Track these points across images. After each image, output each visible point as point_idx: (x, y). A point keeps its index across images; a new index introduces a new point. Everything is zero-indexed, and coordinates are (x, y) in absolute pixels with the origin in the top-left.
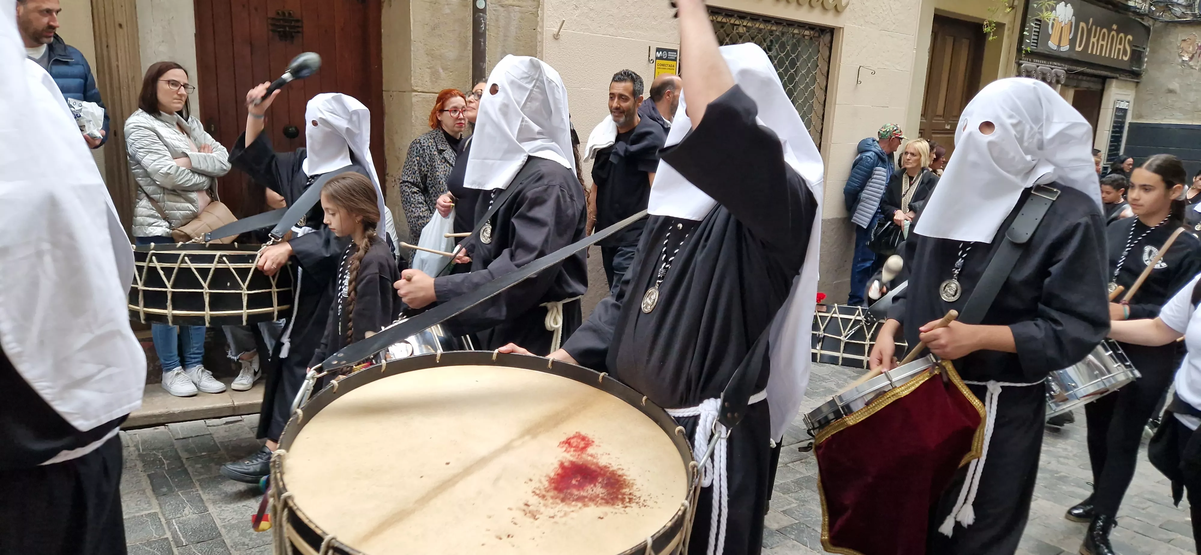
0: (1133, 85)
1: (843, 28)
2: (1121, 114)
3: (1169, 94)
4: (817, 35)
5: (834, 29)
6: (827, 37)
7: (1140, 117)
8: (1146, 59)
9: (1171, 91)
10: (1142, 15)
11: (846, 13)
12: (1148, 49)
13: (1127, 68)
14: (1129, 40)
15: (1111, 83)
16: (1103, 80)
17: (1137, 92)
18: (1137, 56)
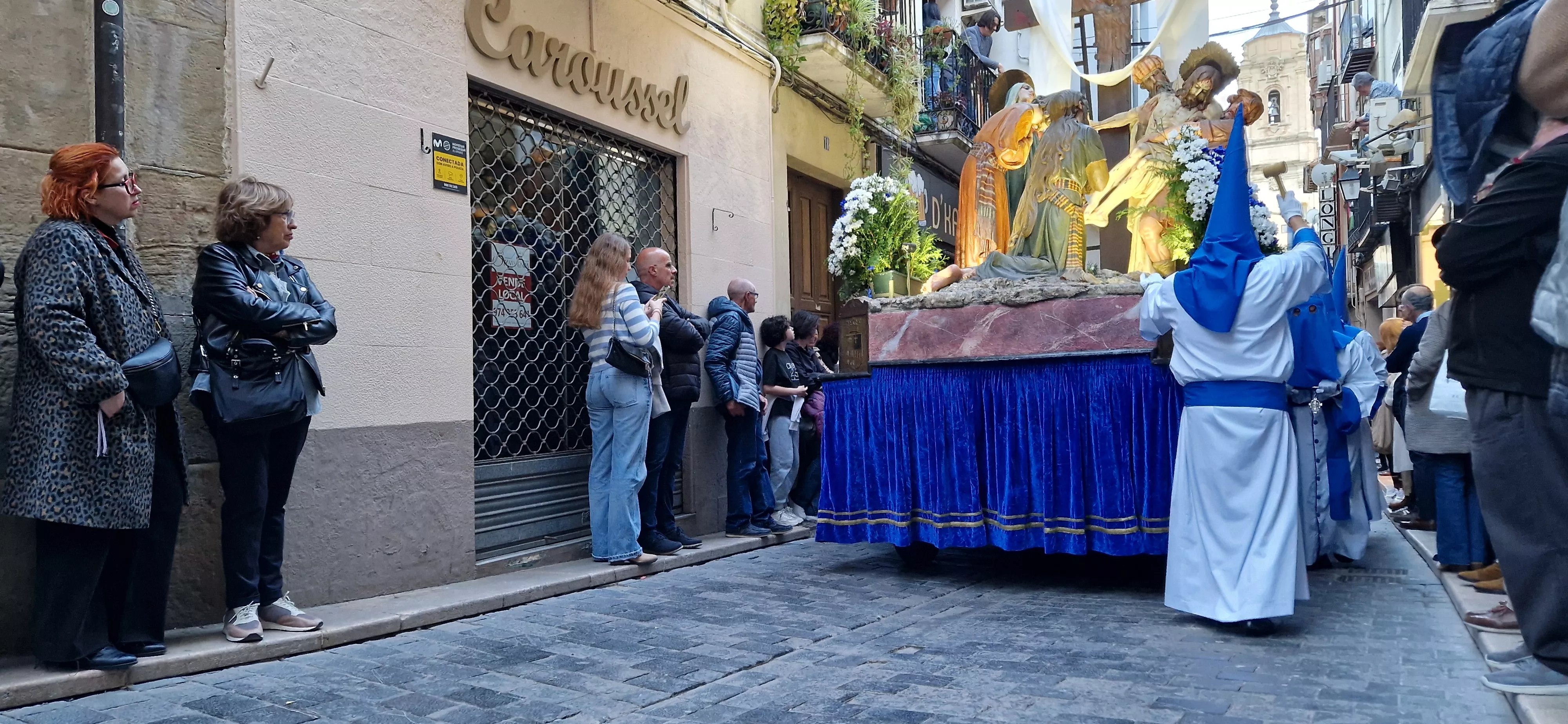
1: (687, 157)
4: (654, 164)
5: (676, 156)
6: (669, 167)
11: (688, 139)
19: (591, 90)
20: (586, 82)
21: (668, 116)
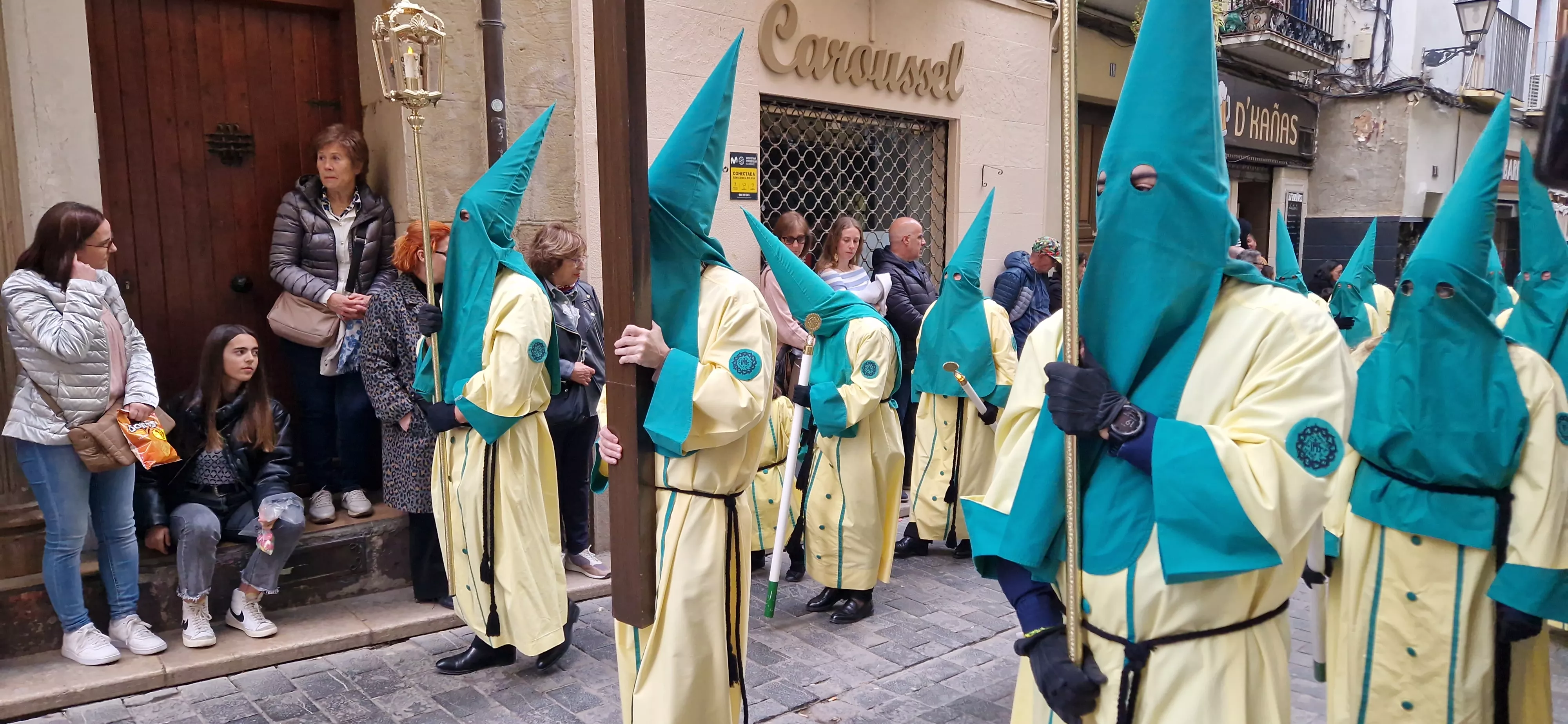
0: (1305, 174)
1: (959, 120)
2: (1295, 208)
3: (1347, 182)
4: (928, 129)
5: (948, 121)
6: (941, 131)
7: (1317, 211)
8: (1316, 142)
9: (1349, 179)
10: (1306, 91)
11: (961, 102)
12: (1317, 130)
13: (1296, 153)
14: (1294, 120)
15: (1280, 172)
16: (1271, 170)
17: (1310, 181)
18: (1305, 140)
19: (868, 80)
20: (863, 73)
21: (941, 86)
